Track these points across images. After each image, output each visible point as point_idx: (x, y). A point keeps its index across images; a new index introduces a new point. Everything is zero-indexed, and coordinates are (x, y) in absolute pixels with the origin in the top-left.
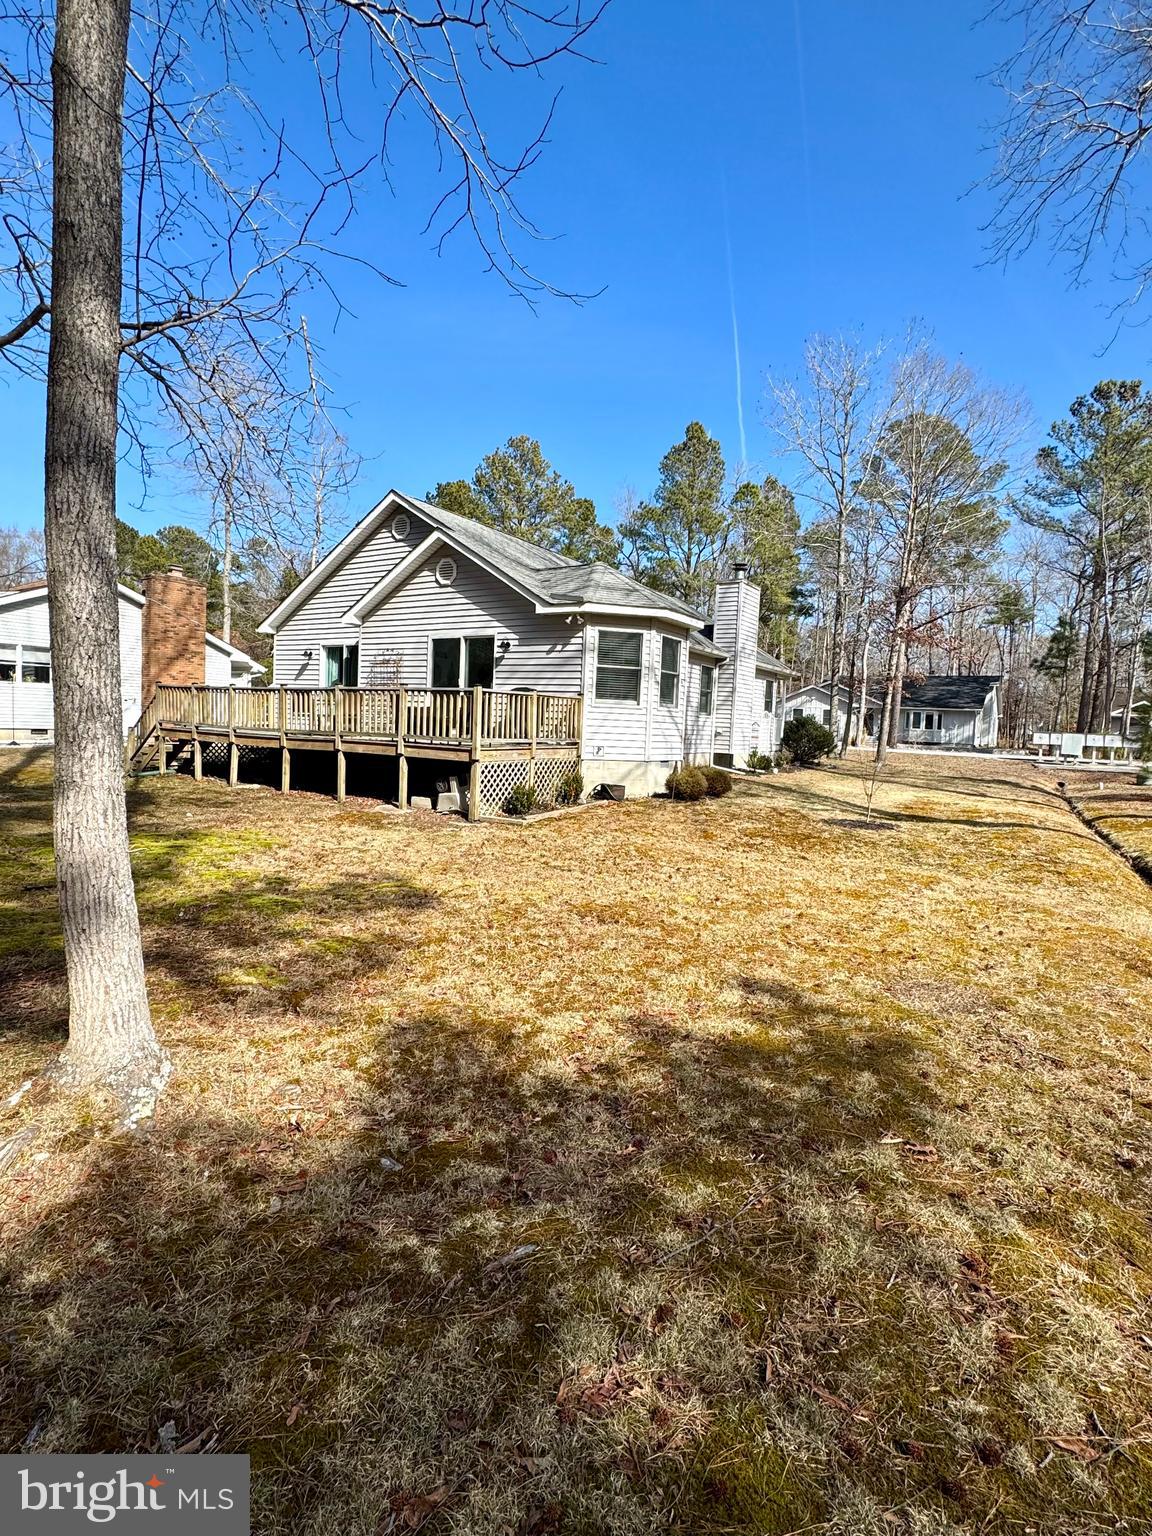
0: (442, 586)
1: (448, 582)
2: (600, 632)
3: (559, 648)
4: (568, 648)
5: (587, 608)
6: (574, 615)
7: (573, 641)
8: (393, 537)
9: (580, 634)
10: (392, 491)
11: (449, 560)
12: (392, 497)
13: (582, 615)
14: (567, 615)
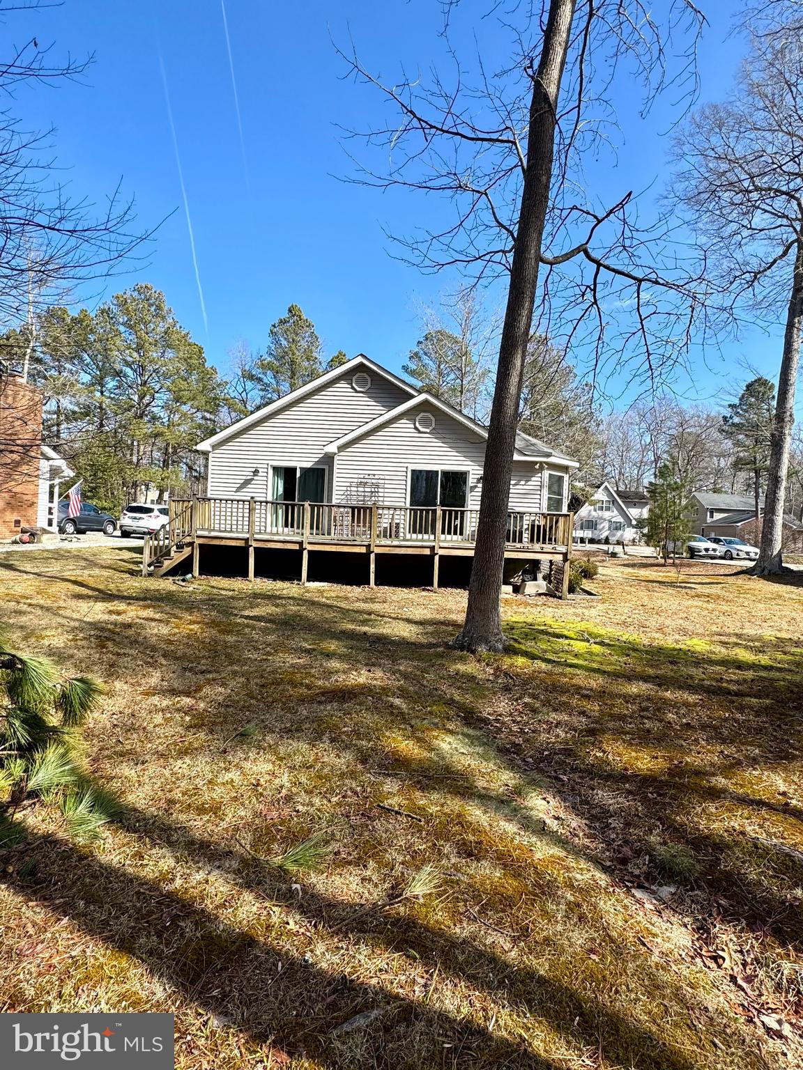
0: (420, 432)
1: (428, 430)
2: (550, 475)
3: (523, 483)
4: (529, 483)
5: (551, 460)
6: (541, 463)
7: (533, 479)
8: (353, 388)
9: (539, 475)
10: (362, 355)
11: (429, 415)
12: (360, 359)
13: (547, 463)
14: (536, 463)
